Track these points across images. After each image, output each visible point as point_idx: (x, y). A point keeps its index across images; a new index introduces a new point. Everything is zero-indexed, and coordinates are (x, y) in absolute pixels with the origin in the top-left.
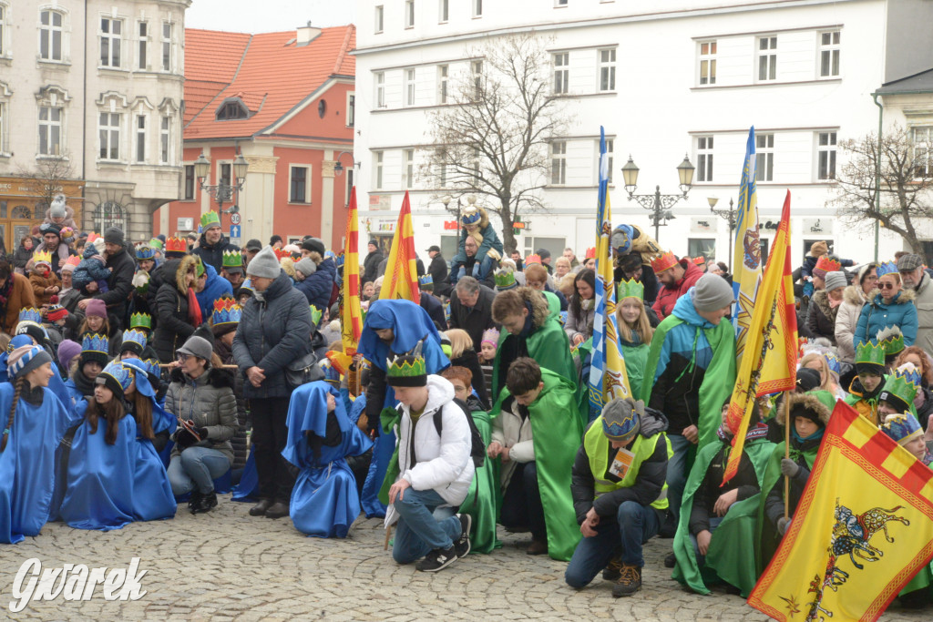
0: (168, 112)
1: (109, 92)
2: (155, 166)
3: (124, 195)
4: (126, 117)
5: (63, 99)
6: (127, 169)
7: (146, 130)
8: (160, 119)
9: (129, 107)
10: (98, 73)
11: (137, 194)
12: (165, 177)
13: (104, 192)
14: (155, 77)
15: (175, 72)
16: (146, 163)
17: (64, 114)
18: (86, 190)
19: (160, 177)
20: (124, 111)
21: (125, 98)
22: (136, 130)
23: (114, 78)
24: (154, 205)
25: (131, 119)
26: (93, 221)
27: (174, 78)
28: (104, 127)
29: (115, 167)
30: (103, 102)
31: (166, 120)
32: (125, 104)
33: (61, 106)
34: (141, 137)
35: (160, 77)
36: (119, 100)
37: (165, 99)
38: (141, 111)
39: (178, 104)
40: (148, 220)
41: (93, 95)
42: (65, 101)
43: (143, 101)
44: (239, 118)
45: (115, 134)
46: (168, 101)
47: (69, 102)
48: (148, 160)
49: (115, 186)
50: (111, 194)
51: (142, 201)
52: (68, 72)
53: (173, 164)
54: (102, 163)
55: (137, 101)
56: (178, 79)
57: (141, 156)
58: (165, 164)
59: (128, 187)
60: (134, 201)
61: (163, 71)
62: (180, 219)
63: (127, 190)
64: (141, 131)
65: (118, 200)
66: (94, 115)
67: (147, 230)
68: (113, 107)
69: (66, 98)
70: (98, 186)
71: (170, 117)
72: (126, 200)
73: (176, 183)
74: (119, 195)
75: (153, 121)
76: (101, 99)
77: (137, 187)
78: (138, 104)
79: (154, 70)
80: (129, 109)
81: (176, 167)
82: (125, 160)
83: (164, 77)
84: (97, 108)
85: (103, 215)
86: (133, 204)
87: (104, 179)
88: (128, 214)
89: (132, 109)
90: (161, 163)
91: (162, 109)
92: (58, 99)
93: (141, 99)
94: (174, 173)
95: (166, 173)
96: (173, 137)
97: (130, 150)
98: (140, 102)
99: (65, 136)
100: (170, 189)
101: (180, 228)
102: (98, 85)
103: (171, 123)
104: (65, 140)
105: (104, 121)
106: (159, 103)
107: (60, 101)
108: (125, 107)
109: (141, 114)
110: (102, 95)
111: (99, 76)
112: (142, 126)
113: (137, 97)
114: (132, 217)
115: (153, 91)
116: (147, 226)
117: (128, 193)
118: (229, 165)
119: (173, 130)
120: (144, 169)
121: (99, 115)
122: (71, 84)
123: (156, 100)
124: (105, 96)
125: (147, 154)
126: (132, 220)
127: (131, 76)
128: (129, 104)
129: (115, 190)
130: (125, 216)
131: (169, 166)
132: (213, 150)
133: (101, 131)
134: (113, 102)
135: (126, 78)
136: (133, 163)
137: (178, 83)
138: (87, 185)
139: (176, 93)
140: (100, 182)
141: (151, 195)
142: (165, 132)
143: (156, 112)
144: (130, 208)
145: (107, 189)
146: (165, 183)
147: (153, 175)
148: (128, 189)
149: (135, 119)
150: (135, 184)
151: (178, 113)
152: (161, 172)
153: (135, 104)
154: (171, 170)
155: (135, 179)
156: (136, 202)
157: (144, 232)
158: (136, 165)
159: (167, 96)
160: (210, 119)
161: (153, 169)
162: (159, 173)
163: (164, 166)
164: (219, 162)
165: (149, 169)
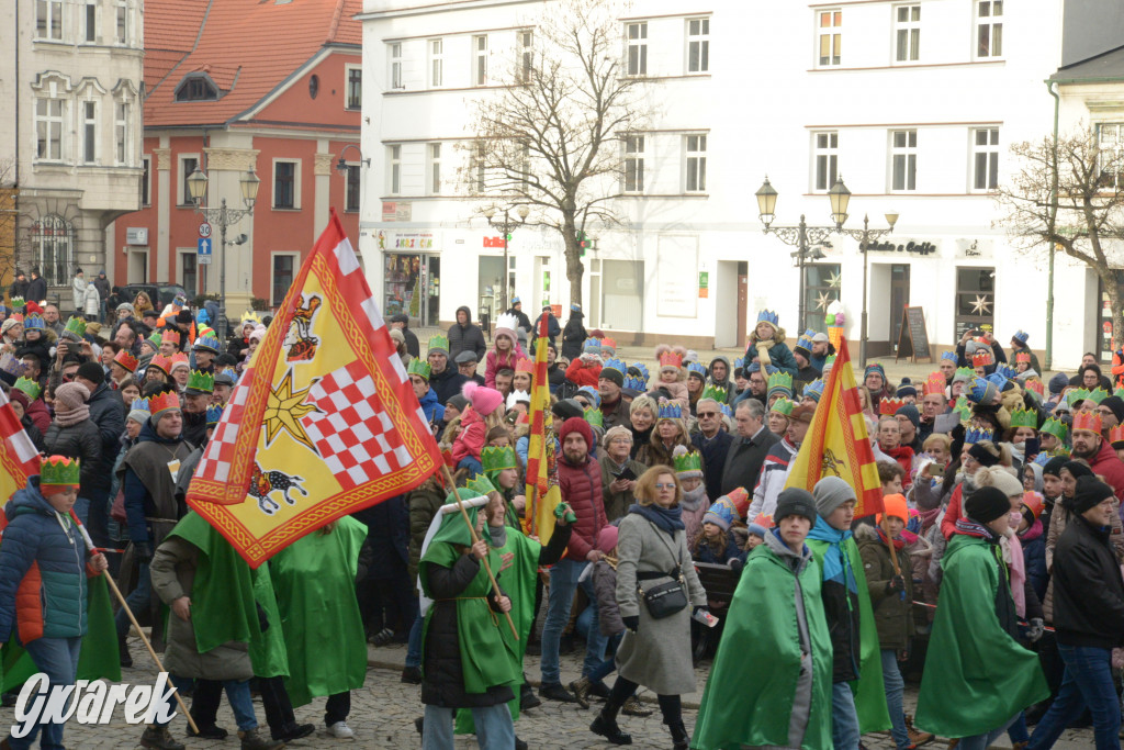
0: (125, 97)
1: (47, 72)
2: (109, 168)
3: (68, 205)
4: (70, 104)
6: (72, 171)
7: (96, 121)
8: (114, 107)
9: (75, 91)
10: (34, 48)
11: (87, 203)
12: (122, 181)
13: (43, 202)
14: (107, 51)
15: (132, 47)
16: (96, 163)
18: (20, 201)
19: (115, 182)
20: (68, 96)
21: (68, 80)
22: (83, 121)
23: (54, 53)
24: (106, 216)
25: (76, 108)
26: (30, 240)
27: (132, 53)
28: (42, 118)
29: (57, 169)
30: (40, 86)
31: (123, 107)
32: (69, 88)
34: (90, 130)
35: (115, 53)
36: (61, 82)
37: (120, 81)
38: (89, 96)
39: (137, 87)
40: (99, 238)
41: (27, 77)
43: (92, 84)
44: (206, 98)
45: (57, 126)
46: (123, 83)
48: (100, 159)
49: (58, 194)
50: (52, 204)
51: (93, 212)
53: (131, 165)
54: (41, 164)
55: (84, 83)
56: (137, 53)
57: (90, 155)
58: (122, 164)
59: (74, 195)
60: (82, 212)
61: (117, 44)
62: (130, 230)
63: (73, 199)
64: (90, 122)
65: (62, 212)
66: (30, 101)
67: (99, 250)
68: (53, 90)
70: (35, 194)
71: (128, 104)
72: (72, 212)
73: (136, 189)
74: (62, 205)
75: (106, 109)
76: (38, 82)
77: (85, 195)
78: (85, 88)
79: (106, 43)
80: (74, 94)
81: (135, 168)
82: (70, 160)
83: (120, 51)
84: (33, 93)
85: (42, 232)
86: (81, 217)
87: (43, 185)
88: (74, 230)
89: (78, 94)
90: (116, 163)
91: (116, 94)
93: (90, 81)
94: (133, 176)
95: (122, 176)
96: (130, 133)
97: (75, 146)
98: (87, 84)
100: (128, 199)
101: (129, 241)
102: (33, 64)
103: (129, 112)
105: (42, 110)
106: (113, 87)
108: (68, 92)
109: (89, 100)
110: (38, 76)
111: (35, 51)
112: (90, 114)
113: (84, 78)
114: (80, 233)
115: (105, 70)
116: (99, 245)
117: (73, 203)
118: (194, 161)
119: (131, 121)
120: (95, 171)
121: (35, 102)
123: (108, 82)
124: (43, 77)
125: (98, 153)
126: (80, 238)
127: (75, 51)
128: (74, 87)
129: (57, 199)
130: (70, 233)
131: (127, 168)
132: (173, 140)
133: (38, 122)
134: (53, 85)
135: (70, 54)
136: (79, 164)
137: (137, 60)
138: (23, 193)
139: (134, 72)
140: (39, 190)
141: (104, 205)
142: (122, 123)
143: (109, 97)
144: (77, 222)
145: (47, 198)
146: (122, 189)
147: (106, 179)
148: (74, 197)
149: (81, 106)
150: (83, 191)
151: (137, 98)
152: (115, 176)
153: (81, 87)
154: (130, 172)
155: (83, 184)
156: (85, 214)
157: (96, 253)
158: (84, 167)
159: (123, 76)
160: (167, 99)
161: (107, 172)
162: (113, 176)
163: (120, 167)
164: (181, 157)
165: (100, 171)
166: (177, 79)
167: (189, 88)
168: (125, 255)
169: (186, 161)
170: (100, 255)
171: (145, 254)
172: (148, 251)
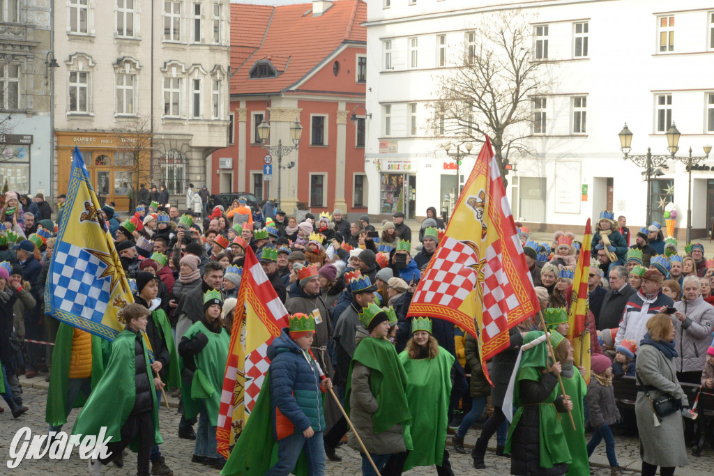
0: (218, 76)
1: (171, 61)
2: (208, 120)
3: (183, 144)
4: (184, 81)
5: (135, 67)
6: (186, 123)
7: (201, 91)
8: (212, 82)
9: (188, 72)
10: (162, 46)
11: (195, 143)
12: (216, 129)
13: (168, 142)
14: (208, 48)
15: (223, 44)
16: (201, 118)
17: (136, 80)
18: (153, 141)
19: (212, 128)
20: (183, 76)
21: (183, 66)
22: (192, 91)
23: (174, 49)
24: (207, 151)
25: (188, 83)
26: (160, 166)
27: (223, 48)
28: (167, 90)
29: (177, 122)
30: (166, 70)
31: (217, 82)
32: (184, 71)
33: (133, 73)
34: (197, 97)
35: (212, 49)
36: (179, 67)
37: (215, 66)
38: (196, 76)
39: (226, 70)
40: (202, 165)
41: (158, 64)
42: (137, 70)
43: (198, 68)
44: (268, 76)
45: (176, 95)
46: (218, 67)
47: (140, 70)
48: (202, 115)
49: (177, 137)
50: (173, 143)
51: (198, 148)
52: (138, 45)
53: (222, 119)
54: (166, 119)
55: (193, 68)
56: (226, 49)
57: (197, 112)
58: (217, 118)
59: (186, 138)
60: (191, 148)
61: (214, 43)
62: (221, 159)
63: (186, 140)
64: (197, 92)
65: (179, 148)
66: (160, 79)
67: (202, 172)
68: (174, 72)
69: (137, 67)
70: (163, 137)
71: (220, 81)
72: (185, 148)
73: (225, 134)
74: (180, 144)
75: (206, 83)
76: (165, 67)
77: (193, 137)
78: (194, 70)
79: (206, 43)
80: (187, 75)
81: (224, 121)
82: (185, 116)
83: (215, 48)
84: (162, 74)
85: (167, 161)
86: (191, 151)
87: (168, 131)
88: (187, 159)
89: (190, 75)
90: (213, 118)
91: (213, 74)
92: (131, 67)
93: (196, 66)
94: (224, 125)
95: (217, 126)
96: (222, 96)
97: (188, 107)
98: (195, 68)
99: (137, 98)
100: (220, 140)
101: (221, 167)
102: (162, 56)
103: (221, 85)
104: (137, 101)
105: (167, 85)
106: (211, 70)
107: (133, 70)
108: (183, 73)
109: (196, 78)
110: (165, 63)
111: (163, 48)
112: (197, 87)
113: (193, 65)
114: (190, 162)
115: (206, 59)
116: (202, 169)
117: (187, 142)
118: (261, 116)
119: (222, 91)
120: (200, 123)
121: (163, 80)
122: (141, 54)
123: (208, 67)
124: (168, 64)
125: (202, 111)
126: (190, 165)
127: (188, 48)
128: (187, 70)
129: (177, 140)
130: (184, 161)
131: (219, 120)
132: (248, 103)
133: (165, 92)
134: (174, 69)
135: (184, 50)
136: (190, 118)
137: (226, 53)
138: (155, 137)
139: (224, 61)
140: (165, 134)
141: (205, 144)
142: (216, 92)
143: (209, 76)
144: (189, 155)
145: (170, 140)
146: (217, 134)
147: (207, 128)
149: (191, 82)
150: (192, 135)
151: (226, 77)
152: (212, 125)
153: (191, 70)
154: (221, 123)
155: (192, 131)
156: (193, 150)
157: (200, 174)
158: (193, 120)
159: (217, 63)
160: (244, 77)
161: (207, 123)
162: (211, 126)
163: (215, 120)
164: (253, 113)
165: (203, 123)
166: (251, 65)
167: (258, 70)
168: (218, 175)
169: (256, 116)
170: (203, 175)
171: (231, 174)
172: (232, 173)
